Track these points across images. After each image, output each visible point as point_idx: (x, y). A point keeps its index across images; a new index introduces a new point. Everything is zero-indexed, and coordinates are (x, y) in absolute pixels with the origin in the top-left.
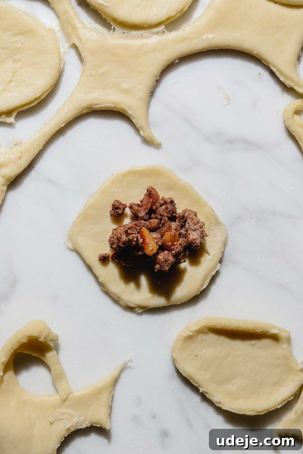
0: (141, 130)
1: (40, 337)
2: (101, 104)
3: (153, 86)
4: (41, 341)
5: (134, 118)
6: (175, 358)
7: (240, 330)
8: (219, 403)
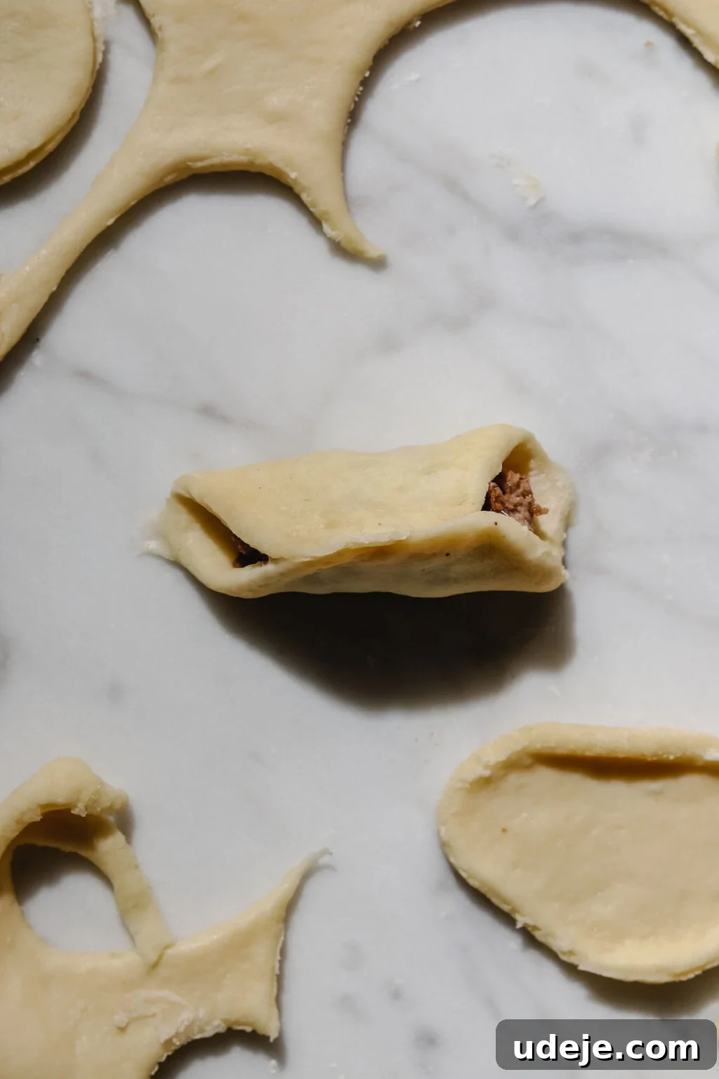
0: (327, 220)
1: (75, 806)
3: (354, 98)
4: (78, 817)
6: (445, 839)
8: (571, 953)
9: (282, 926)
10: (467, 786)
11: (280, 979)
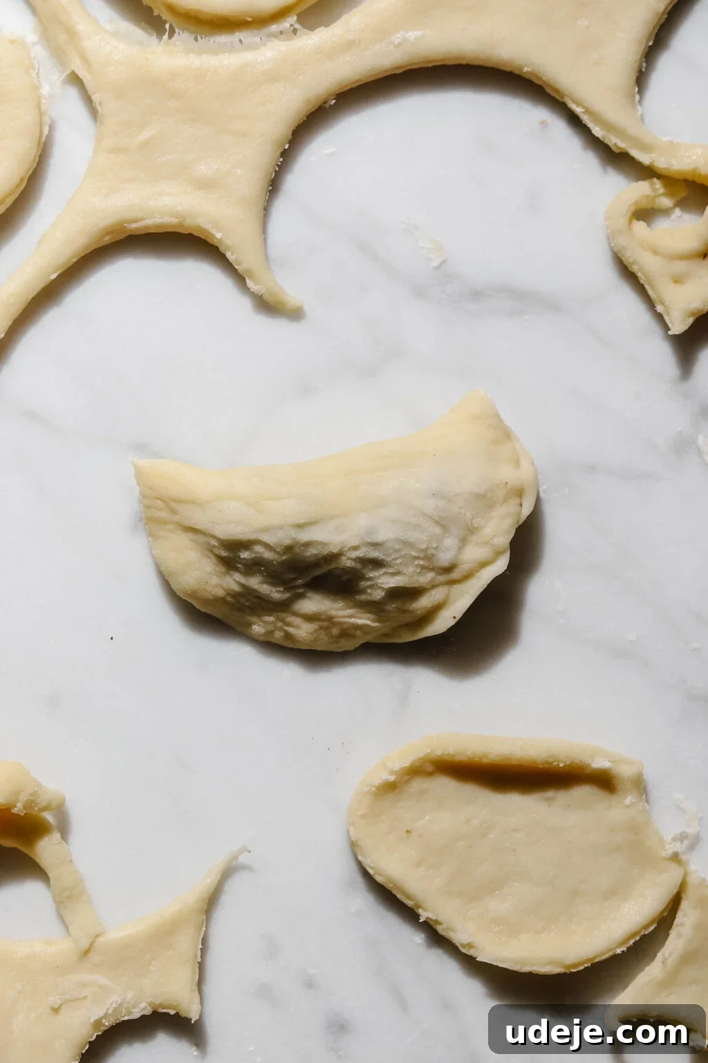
2: (144, 219)
3: (274, 168)
5: (228, 248)
6: (353, 839)
7: (514, 763)
8: (470, 946)
9: (204, 917)
10: (374, 789)
11: (201, 966)
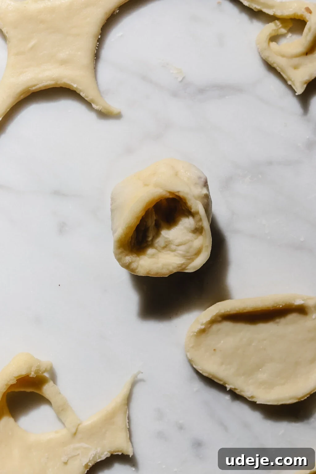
0: (94, 103)
1: (31, 374)
2: (38, 84)
3: (95, 48)
5: (81, 91)
6: (190, 358)
7: (259, 309)
8: (252, 397)
9: (126, 407)
10: (195, 334)
11: (129, 430)
